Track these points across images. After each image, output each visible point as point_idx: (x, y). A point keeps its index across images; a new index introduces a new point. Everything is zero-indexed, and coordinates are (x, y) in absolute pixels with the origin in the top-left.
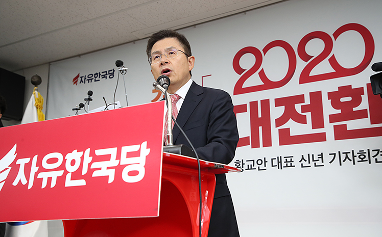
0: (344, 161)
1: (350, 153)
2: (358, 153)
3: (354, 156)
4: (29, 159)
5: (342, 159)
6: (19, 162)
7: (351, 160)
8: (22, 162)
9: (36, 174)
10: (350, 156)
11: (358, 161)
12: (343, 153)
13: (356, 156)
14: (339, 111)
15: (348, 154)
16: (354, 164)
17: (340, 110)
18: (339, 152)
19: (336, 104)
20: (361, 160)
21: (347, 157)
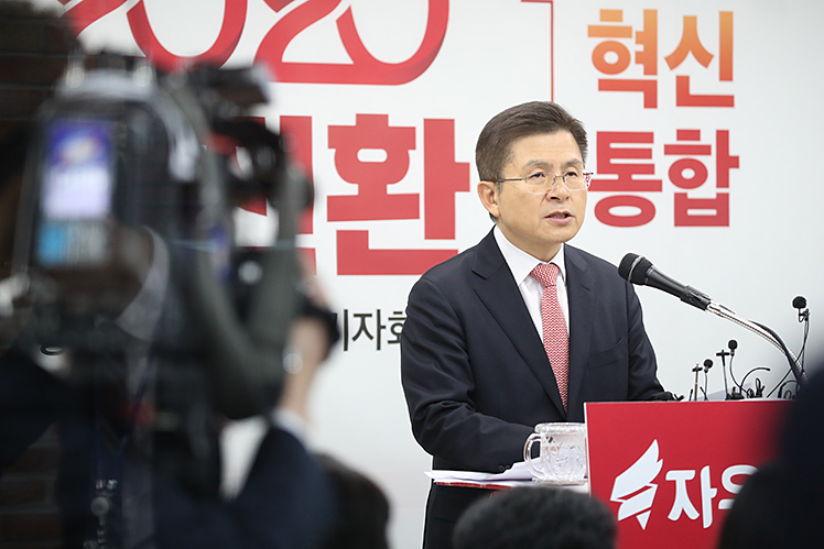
0: (354, 339)
1: (371, 315)
2: (390, 319)
3: (380, 327)
4: (693, 472)
5: (352, 334)
6: (671, 476)
7: (371, 338)
8: (680, 477)
9: (715, 502)
10: (371, 324)
11: (390, 342)
12: (356, 315)
13: (384, 327)
14: (352, 190)
15: (367, 319)
16: (379, 348)
17: (356, 186)
18: (346, 311)
19: (347, 166)
20: (395, 338)
21: (363, 327)
